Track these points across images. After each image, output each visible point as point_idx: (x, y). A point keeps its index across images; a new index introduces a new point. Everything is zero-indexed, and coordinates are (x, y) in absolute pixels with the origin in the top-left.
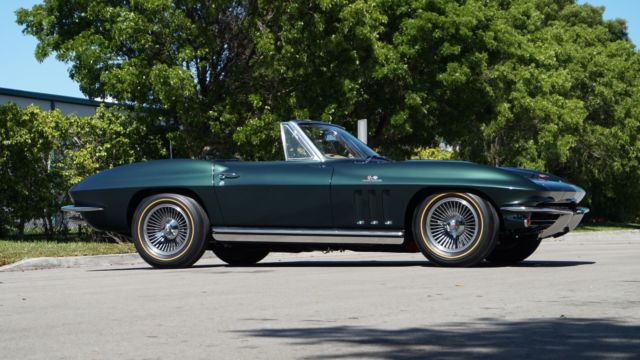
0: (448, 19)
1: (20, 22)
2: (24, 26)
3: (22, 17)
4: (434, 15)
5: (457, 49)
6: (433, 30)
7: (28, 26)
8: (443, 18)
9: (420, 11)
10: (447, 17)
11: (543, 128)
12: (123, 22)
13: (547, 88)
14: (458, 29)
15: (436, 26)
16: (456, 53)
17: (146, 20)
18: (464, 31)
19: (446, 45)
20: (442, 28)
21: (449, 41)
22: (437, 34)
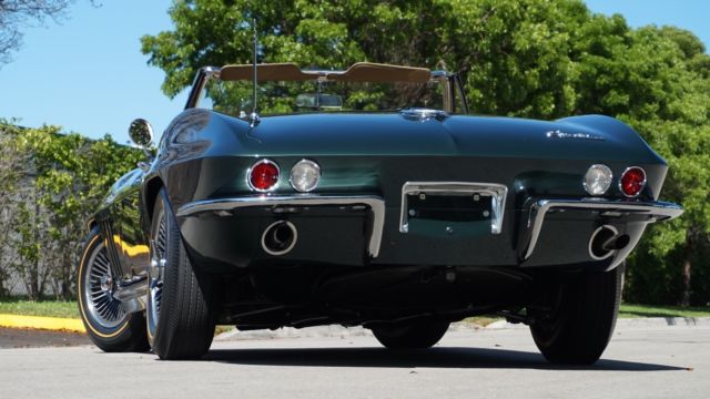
0: (616, 63)
1: (146, 51)
2: (150, 56)
3: (148, 45)
4: (600, 60)
5: (625, 99)
6: (597, 75)
7: (154, 56)
8: (609, 62)
9: (586, 54)
10: (613, 60)
11: (690, 193)
12: (288, 53)
13: (694, 146)
14: (628, 75)
15: (601, 71)
16: (625, 103)
17: (314, 52)
18: (634, 77)
19: (613, 93)
20: (608, 74)
21: (616, 88)
22: (603, 80)
